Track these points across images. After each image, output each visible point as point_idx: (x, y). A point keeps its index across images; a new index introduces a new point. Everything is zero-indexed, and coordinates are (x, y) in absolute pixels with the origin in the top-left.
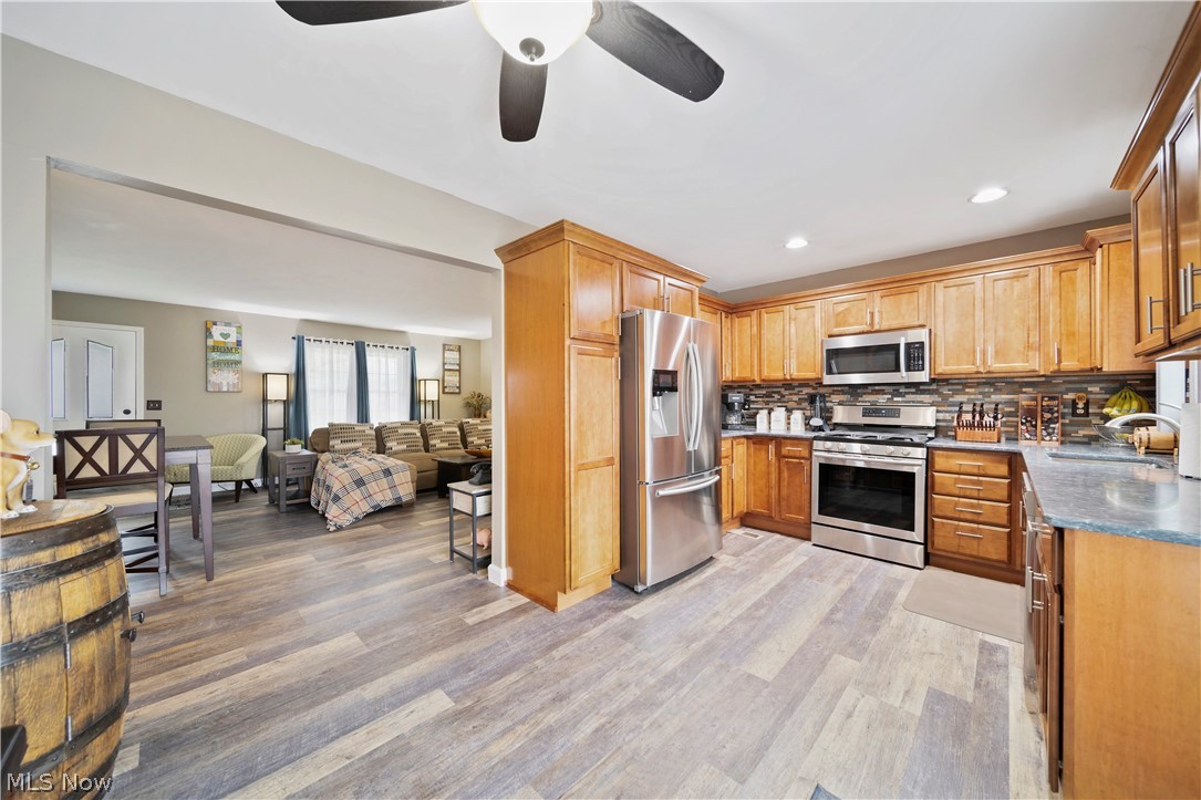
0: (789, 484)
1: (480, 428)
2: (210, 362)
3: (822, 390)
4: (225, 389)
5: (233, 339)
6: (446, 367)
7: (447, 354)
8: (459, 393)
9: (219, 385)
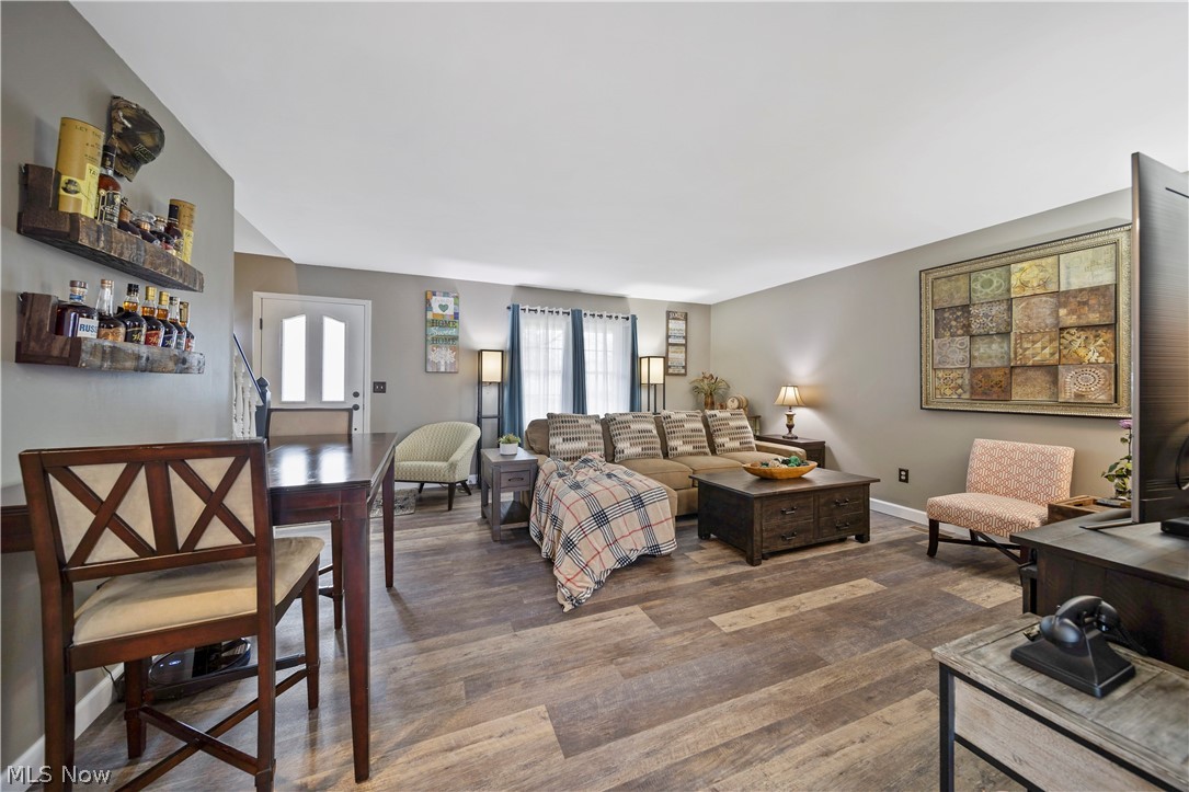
1: (732, 424)
2: (429, 338)
4: (443, 369)
5: (450, 312)
6: (671, 341)
7: (673, 324)
8: (685, 375)
9: (438, 364)
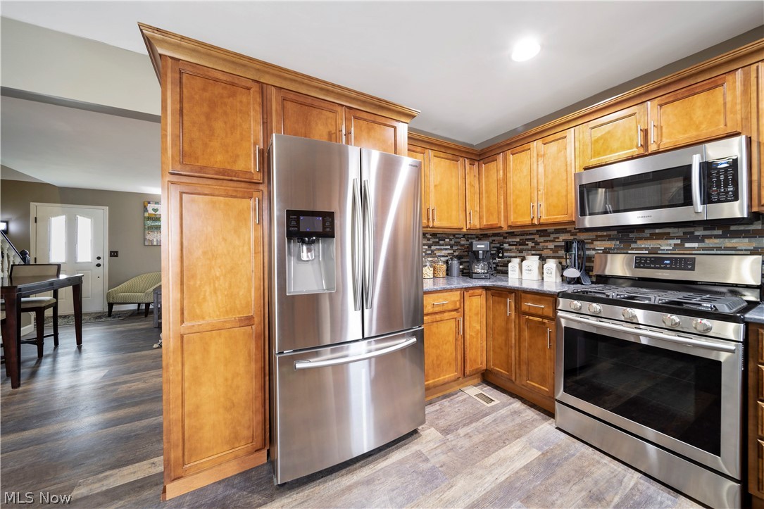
0: (530, 346)
2: (146, 227)
3: (582, 236)
4: (155, 244)
9: (152, 241)
